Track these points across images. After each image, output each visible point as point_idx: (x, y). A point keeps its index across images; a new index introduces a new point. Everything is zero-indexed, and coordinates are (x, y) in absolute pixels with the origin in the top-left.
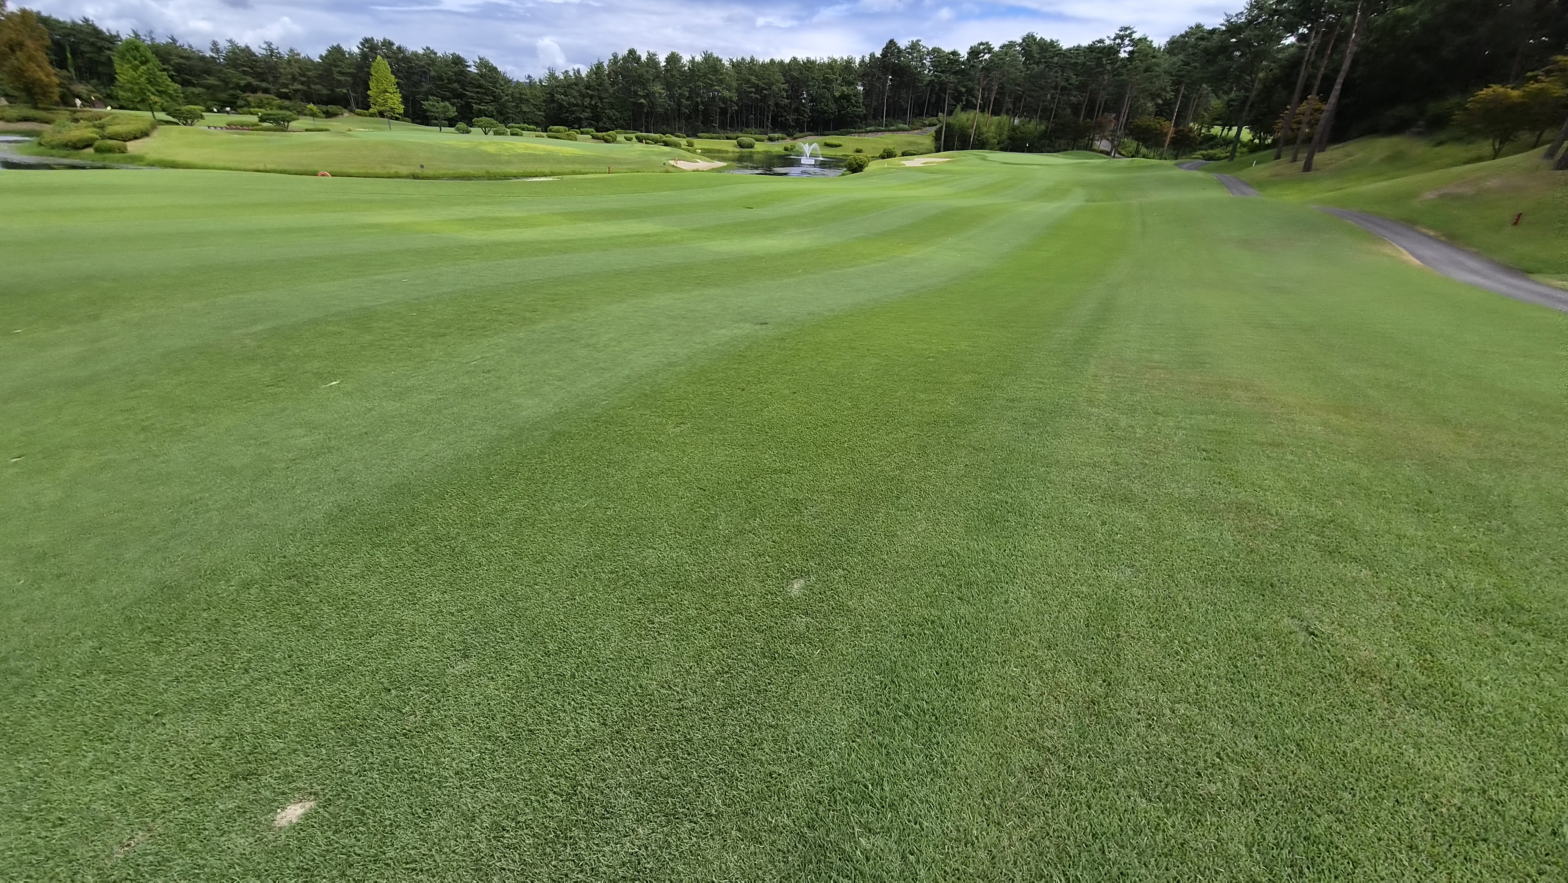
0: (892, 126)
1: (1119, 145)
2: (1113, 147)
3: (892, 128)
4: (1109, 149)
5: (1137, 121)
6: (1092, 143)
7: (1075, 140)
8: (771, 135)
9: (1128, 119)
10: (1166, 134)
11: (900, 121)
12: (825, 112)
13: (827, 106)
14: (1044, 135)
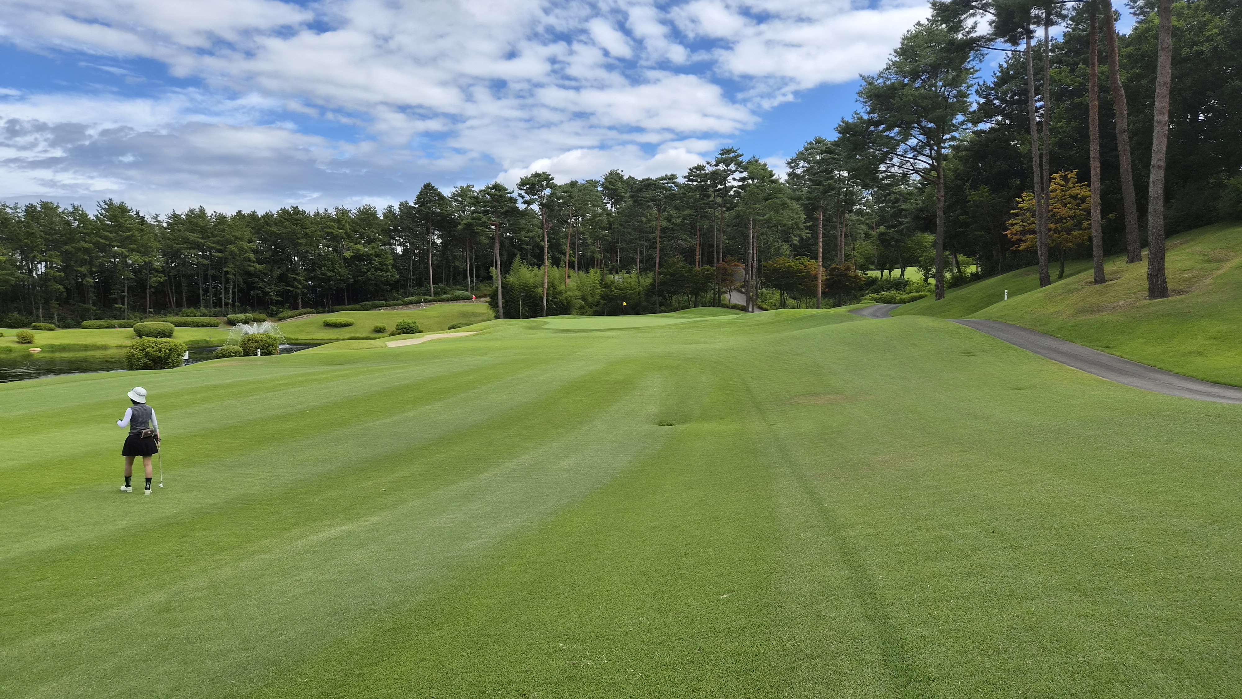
0: (446, 293)
1: (757, 297)
2: (749, 299)
3: (445, 296)
4: (744, 303)
5: (772, 263)
6: (719, 297)
7: (697, 295)
8: (232, 316)
9: (759, 261)
10: (815, 277)
11: (458, 287)
12: (329, 279)
13: (332, 270)
14: (651, 291)
